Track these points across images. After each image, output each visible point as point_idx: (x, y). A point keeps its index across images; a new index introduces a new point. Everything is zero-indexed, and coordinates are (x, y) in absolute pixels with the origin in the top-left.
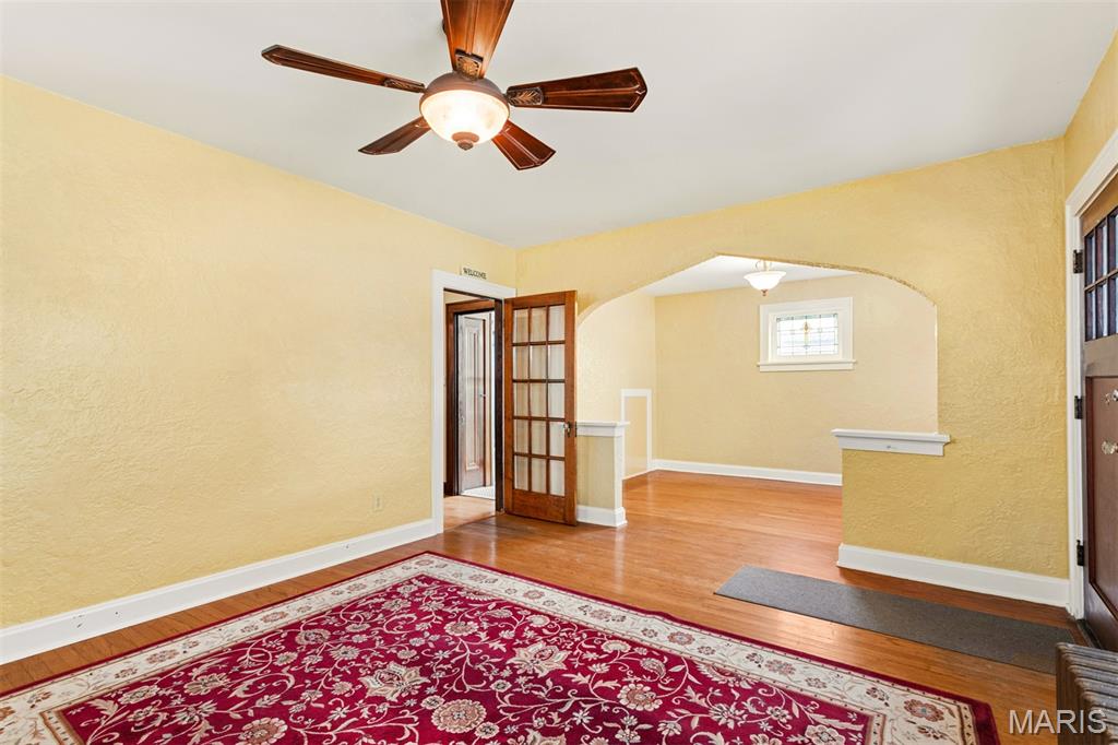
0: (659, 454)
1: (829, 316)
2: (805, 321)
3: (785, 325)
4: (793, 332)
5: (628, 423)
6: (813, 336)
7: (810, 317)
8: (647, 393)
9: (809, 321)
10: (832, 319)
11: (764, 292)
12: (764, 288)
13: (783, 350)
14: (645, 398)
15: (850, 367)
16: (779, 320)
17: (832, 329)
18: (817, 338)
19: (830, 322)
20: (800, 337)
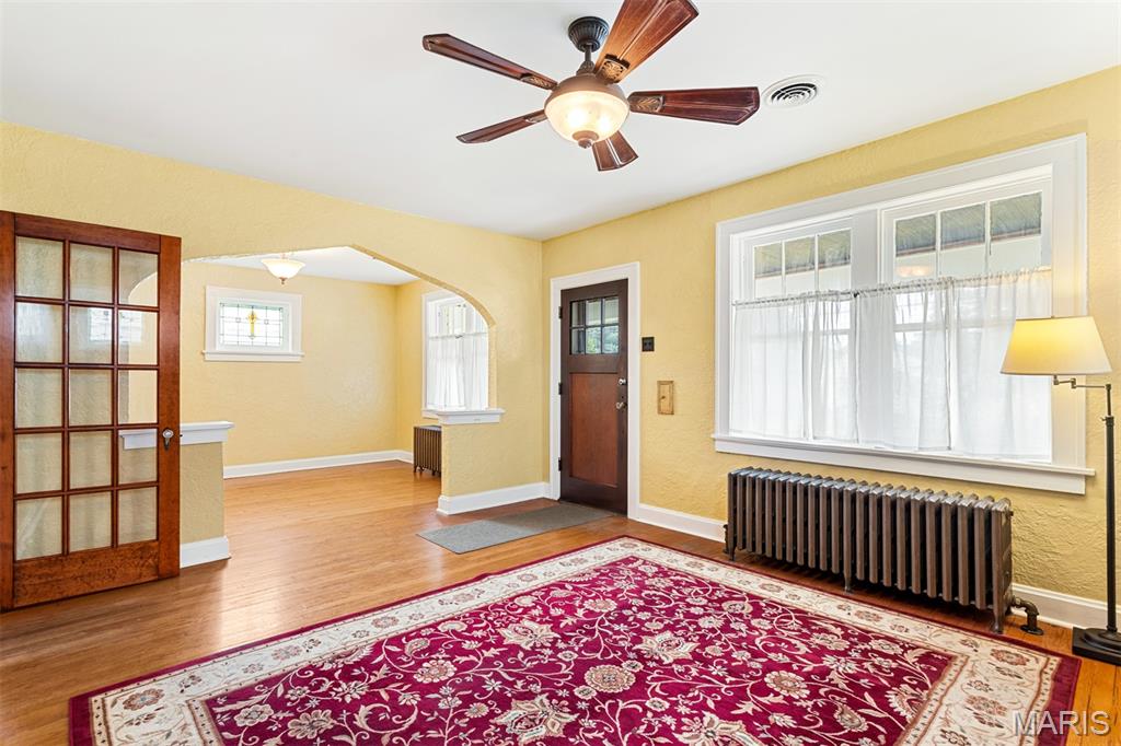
1: (274, 309)
2: (251, 310)
3: (229, 312)
4: (238, 320)
6: (259, 328)
7: (257, 308)
9: (255, 310)
10: (277, 312)
11: (283, 280)
12: (284, 276)
13: (227, 338)
15: (298, 359)
16: (223, 305)
17: (278, 323)
18: (263, 330)
19: (274, 315)
20: (246, 327)
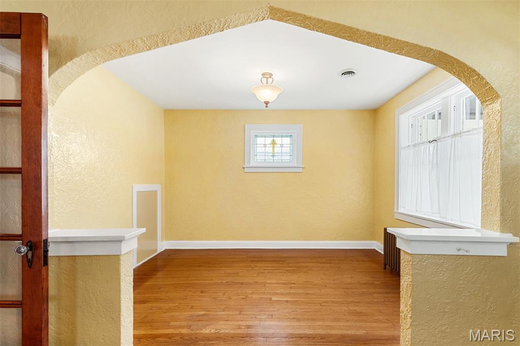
0: (168, 237)
1: (287, 137)
2: (272, 138)
3: (260, 140)
4: (265, 145)
5: (143, 230)
6: (278, 149)
7: (276, 136)
8: (157, 187)
9: (275, 138)
10: (289, 139)
13: (259, 158)
14: (156, 192)
15: (300, 170)
16: (256, 136)
17: (289, 146)
18: (280, 151)
19: (287, 141)
20: (269, 149)
